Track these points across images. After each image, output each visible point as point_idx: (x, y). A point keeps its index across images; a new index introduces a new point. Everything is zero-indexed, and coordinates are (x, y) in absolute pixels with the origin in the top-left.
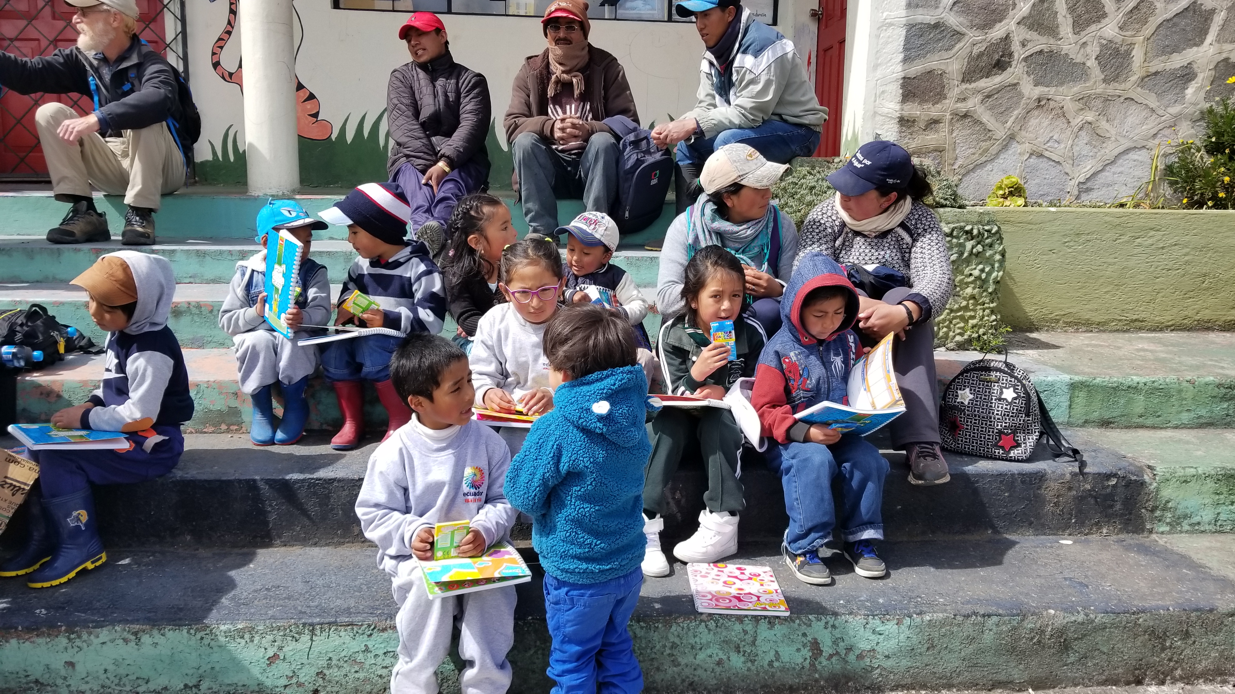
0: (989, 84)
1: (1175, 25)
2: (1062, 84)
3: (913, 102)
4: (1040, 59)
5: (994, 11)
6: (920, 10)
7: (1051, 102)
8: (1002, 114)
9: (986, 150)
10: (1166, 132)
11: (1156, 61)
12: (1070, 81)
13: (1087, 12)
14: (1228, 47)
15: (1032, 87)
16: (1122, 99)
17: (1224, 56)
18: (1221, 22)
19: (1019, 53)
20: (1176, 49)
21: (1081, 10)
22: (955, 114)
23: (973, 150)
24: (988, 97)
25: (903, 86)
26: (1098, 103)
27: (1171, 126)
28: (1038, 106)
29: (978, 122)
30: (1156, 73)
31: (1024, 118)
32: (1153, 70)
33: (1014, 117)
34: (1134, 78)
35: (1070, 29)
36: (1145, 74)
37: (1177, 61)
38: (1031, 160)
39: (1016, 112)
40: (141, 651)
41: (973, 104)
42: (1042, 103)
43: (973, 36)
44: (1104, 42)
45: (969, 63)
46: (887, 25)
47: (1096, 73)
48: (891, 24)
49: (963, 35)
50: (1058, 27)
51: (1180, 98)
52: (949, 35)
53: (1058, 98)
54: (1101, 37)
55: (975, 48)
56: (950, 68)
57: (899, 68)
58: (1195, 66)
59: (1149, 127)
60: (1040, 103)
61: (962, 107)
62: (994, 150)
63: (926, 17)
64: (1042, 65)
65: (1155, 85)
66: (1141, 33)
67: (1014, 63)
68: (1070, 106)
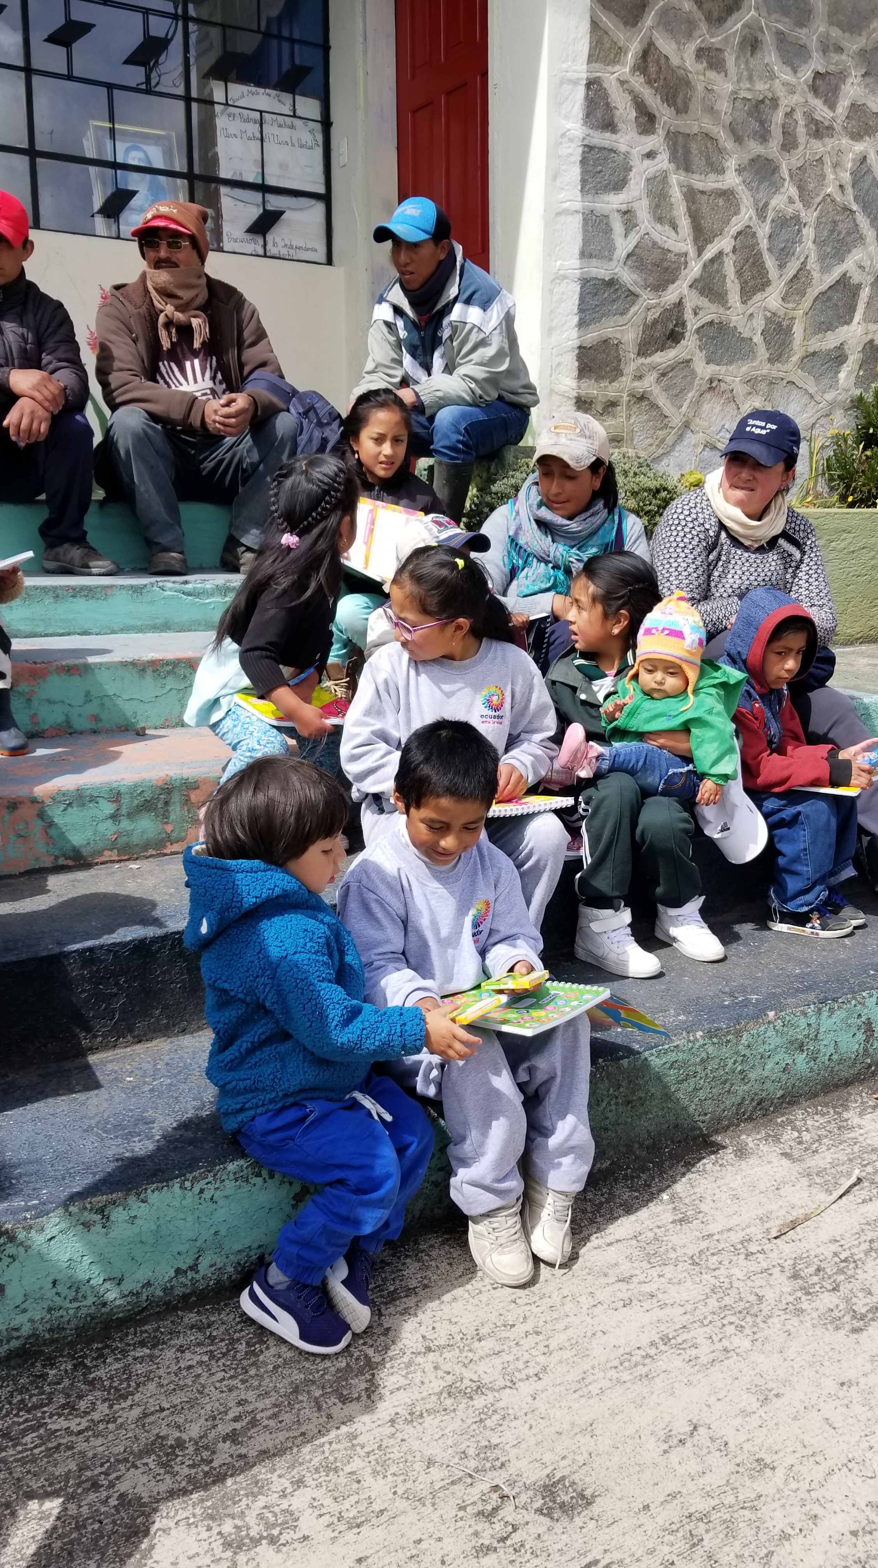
0: (664, 360)
1: (829, 299)
2: (730, 362)
3: (590, 378)
4: (712, 332)
5: (667, 269)
6: (594, 262)
7: (722, 384)
8: (677, 397)
9: (663, 441)
10: (822, 421)
11: (813, 341)
12: (739, 359)
13: (753, 278)
14: (873, 327)
15: (704, 364)
16: (785, 382)
17: (870, 337)
18: (866, 299)
19: (692, 323)
20: (830, 327)
21: (747, 275)
22: (632, 395)
23: (649, 441)
24: (663, 375)
25: (579, 358)
26: (763, 386)
27: (827, 415)
28: (710, 388)
29: (654, 406)
30: (814, 354)
31: (697, 403)
32: (811, 350)
33: (688, 401)
34: (795, 358)
35: (737, 297)
36: (804, 354)
37: (830, 341)
38: (705, 453)
39: (690, 395)
40: (112, 1235)
41: (649, 383)
42: (714, 385)
43: (647, 298)
44: (769, 314)
45: (644, 332)
46: (560, 277)
47: (762, 352)
48: (565, 277)
49: (637, 296)
50: (726, 294)
51: (834, 384)
52: (623, 296)
53: (729, 379)
54: (765, 309)
55: (650, 314)
56: (626, 337)
57: (574, 333)
58: (846, 347)
59: (809, 415)
60: (713, 385)
61: (640, 386)
62: (670, 440)
63: (601, 271)
64: (713, 338)
65: (813, 367)
66: (801, 306)
67: (687, 335)
68: (740, 389)
